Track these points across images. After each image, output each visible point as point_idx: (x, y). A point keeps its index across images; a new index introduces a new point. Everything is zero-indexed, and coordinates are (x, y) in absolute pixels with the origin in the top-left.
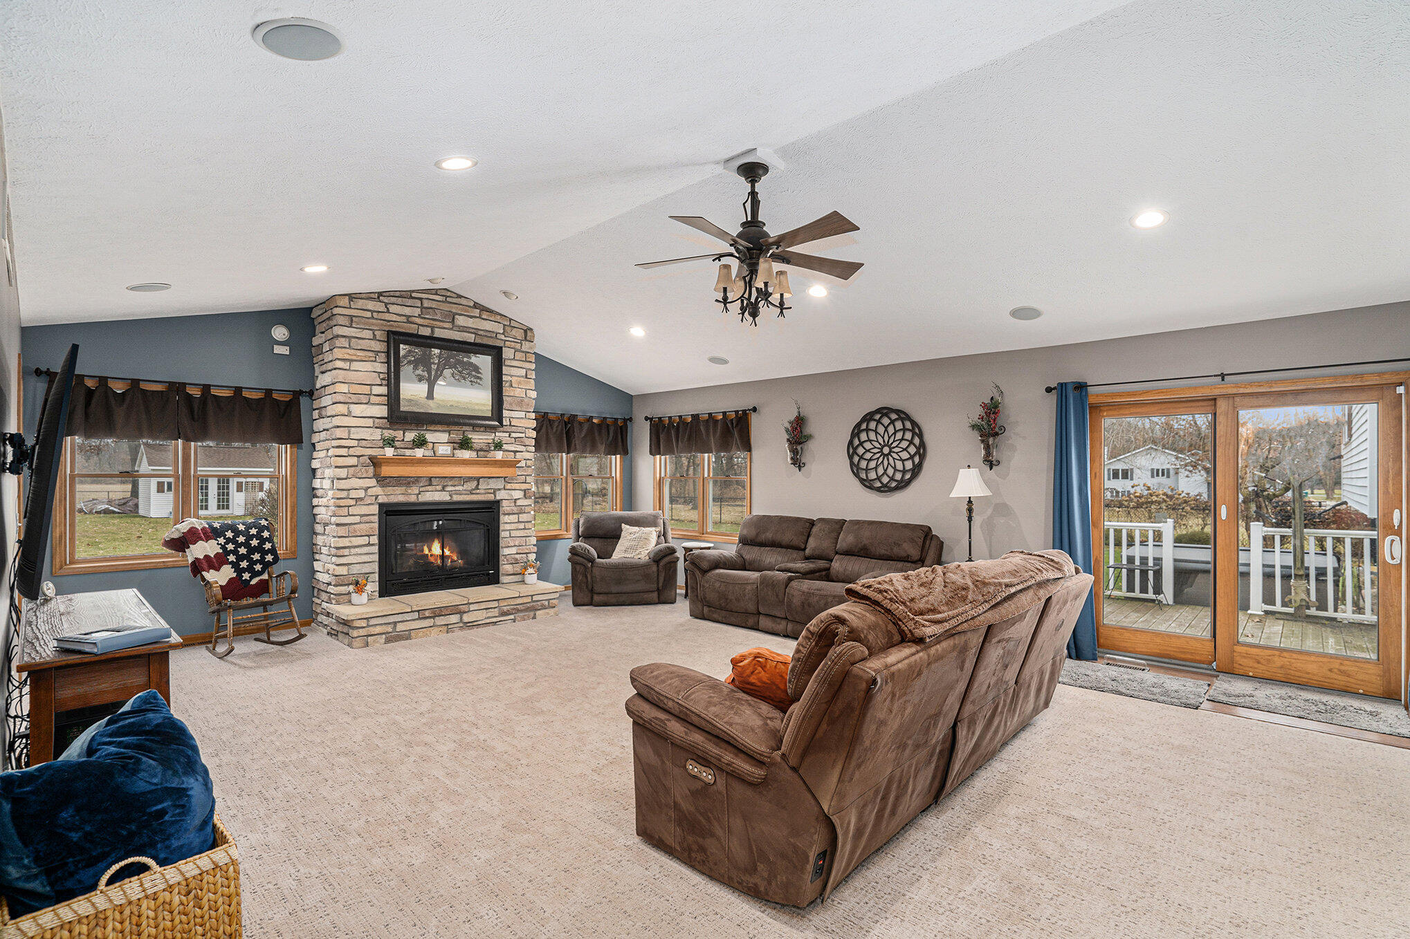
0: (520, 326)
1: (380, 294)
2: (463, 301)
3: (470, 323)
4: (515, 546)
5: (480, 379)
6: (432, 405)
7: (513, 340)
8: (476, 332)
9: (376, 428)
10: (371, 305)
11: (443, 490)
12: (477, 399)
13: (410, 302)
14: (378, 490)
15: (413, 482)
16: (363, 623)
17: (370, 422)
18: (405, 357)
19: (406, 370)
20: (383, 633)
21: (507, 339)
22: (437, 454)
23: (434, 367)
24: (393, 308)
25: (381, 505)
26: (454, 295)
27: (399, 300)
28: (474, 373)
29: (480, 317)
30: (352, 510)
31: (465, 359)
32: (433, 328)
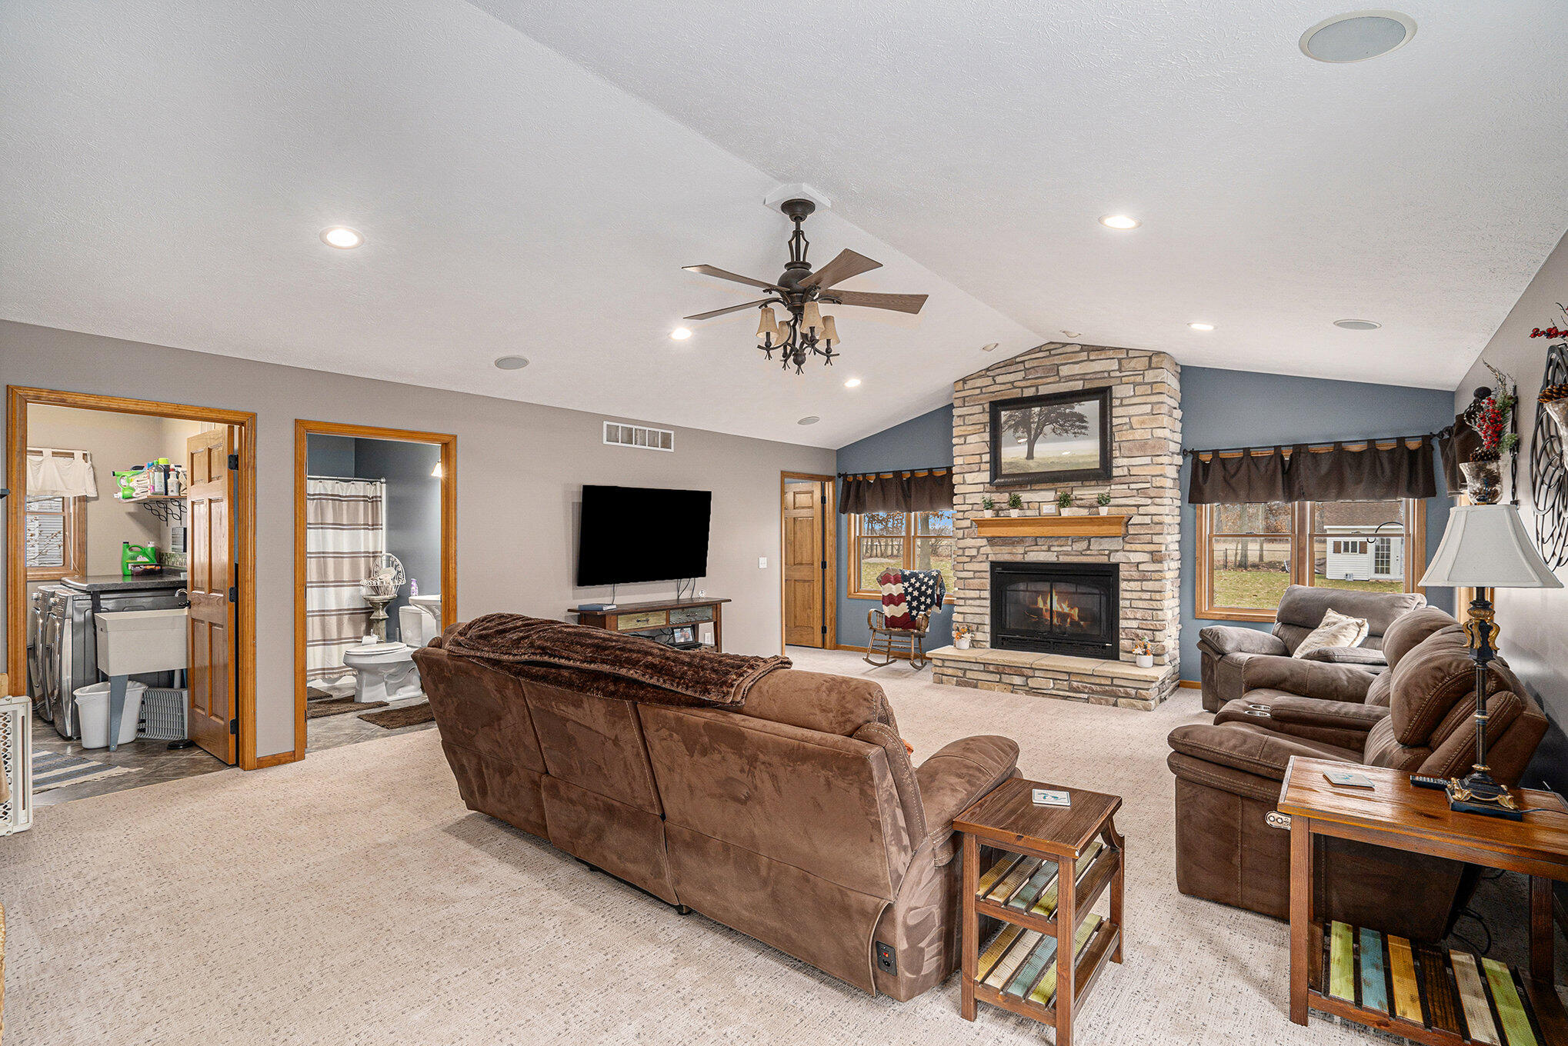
0: (1144, 354)
1: (988, 370)
2: (1069, 349)
3: (1077, 369)
4: (1136, 619)
5: (1085, 428)
6: (1031, 464)
7: (1131, 373)
8: (1083, 377)
9: (987, 492)
10: (979, 382)
11: (1049, 550)
12: (1083, 450)
13: (1012, 368)
14: (987, 549)
15: (1018, 542)
16: (939, 663)
17: (981, 488)
18: (1006, 422)
19: (1007, 435)
20: (955, 676)
21: (1125, 374)
22: (1042, 514)
23: (1034, 426)
24: (999, 379)
25: (992, 563)
26: (1058, 346)
27: (1003, 370)
28: (1077, 423)
29: (1088, 360)
30: (967, 567)
31: (1068, 411)
32: (1037, 387)
